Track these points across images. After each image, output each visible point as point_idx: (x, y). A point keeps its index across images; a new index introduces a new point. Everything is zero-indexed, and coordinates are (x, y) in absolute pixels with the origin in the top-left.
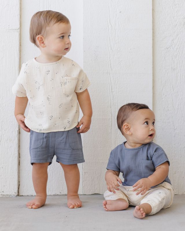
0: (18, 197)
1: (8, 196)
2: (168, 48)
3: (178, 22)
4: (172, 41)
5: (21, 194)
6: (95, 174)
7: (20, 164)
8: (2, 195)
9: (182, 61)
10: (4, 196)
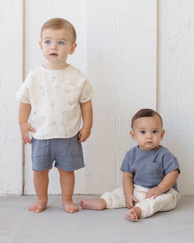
0: (23, 197)
1: (13, 195)
2: (173, 49)
3: (183, 23)
4: (177, 42)
5: (25, 193)
6: (99, 174)
7: (25, 164)
8: (7, 194)
9: (187, 62)
10: (9, 195)
